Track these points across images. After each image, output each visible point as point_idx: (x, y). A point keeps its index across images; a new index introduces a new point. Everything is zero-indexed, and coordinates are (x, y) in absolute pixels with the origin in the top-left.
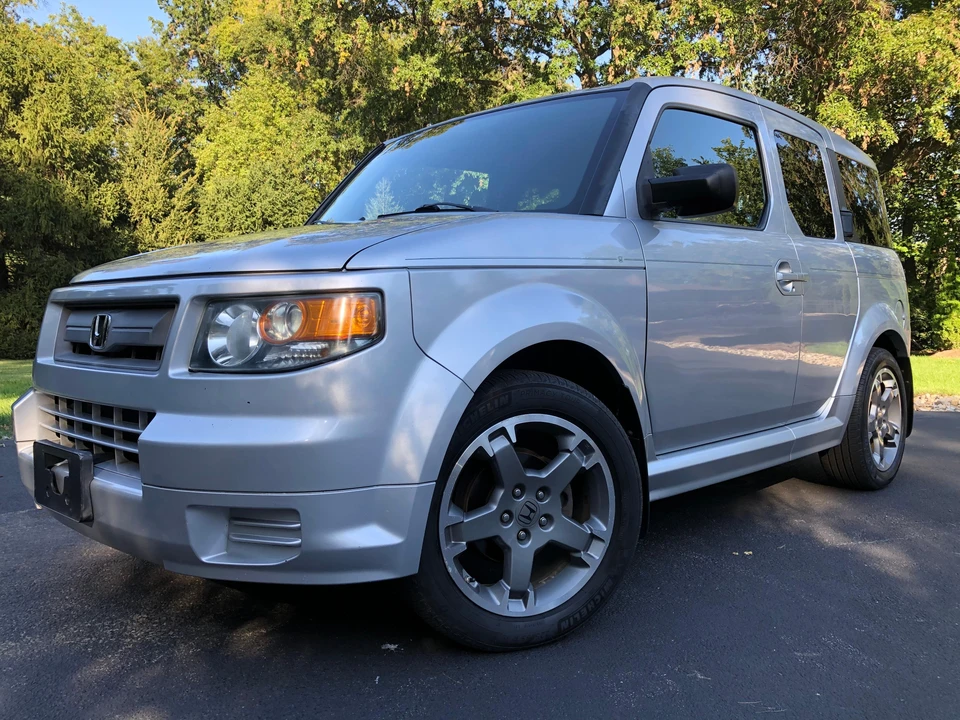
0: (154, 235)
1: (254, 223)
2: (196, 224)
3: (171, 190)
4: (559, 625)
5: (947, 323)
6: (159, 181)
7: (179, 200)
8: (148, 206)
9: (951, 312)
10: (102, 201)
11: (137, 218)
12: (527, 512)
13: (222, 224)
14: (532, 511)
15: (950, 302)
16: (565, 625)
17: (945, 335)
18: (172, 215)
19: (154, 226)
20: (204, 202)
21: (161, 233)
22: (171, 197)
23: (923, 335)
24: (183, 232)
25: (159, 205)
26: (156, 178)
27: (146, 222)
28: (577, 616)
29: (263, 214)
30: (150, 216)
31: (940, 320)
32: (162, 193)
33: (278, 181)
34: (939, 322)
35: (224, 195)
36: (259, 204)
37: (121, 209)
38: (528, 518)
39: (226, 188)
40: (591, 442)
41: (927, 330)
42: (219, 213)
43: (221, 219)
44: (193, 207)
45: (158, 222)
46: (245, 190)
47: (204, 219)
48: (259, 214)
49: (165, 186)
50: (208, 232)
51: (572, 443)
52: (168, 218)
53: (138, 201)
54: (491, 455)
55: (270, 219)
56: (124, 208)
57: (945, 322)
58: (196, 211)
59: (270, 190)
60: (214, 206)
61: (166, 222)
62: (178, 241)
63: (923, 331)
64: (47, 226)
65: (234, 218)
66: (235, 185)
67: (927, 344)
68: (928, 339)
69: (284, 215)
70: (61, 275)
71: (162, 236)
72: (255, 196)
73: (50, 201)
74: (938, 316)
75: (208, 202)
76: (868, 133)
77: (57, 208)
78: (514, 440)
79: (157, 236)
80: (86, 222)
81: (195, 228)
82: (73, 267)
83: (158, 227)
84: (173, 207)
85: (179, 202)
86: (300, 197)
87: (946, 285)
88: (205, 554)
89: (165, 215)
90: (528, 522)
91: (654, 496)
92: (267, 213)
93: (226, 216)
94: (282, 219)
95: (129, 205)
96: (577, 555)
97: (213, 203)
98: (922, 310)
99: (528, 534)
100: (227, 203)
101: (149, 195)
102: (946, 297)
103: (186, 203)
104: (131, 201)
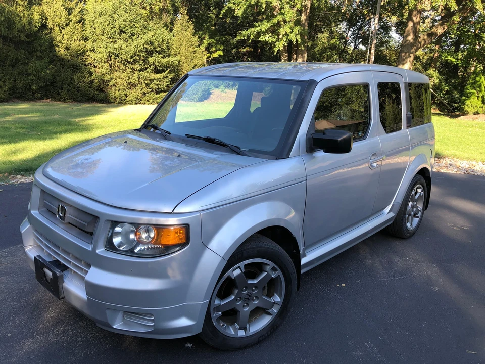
0: (61, 37)
1: (115, 32)
2: (84, 30)
3: (69, 11)
4: (259, 339)
5: (468, 102)
6: (63, 5)
7: (74, 16)
8: (57, 20)
9: (471, 96)
10: (32, 17)
11: (52, 26)
12: (247, 297)
13: (98, 31)
14: (249, 296)
15: (471, 91)
16: (261, 339)
17: (466, 108)
18: (70, 25)
19: (61, 31)
20: (88, 18)
21: (65, 36)
22: (70, 14)
23: (456, 105)
24: (77, 35)
25: (63, 20)
26: (61, 3)
27: (57, 29)
28: (267, 335)
29: (120, 27)
30: (59, 26)
31: (465, 100)
32: (64, 12)
33: (128, 8)
34: (464, 101)
35: (98, 14)
36: (117, 21)
37: (43, 21)
38: (248, 299)
39: (99, 10)
40: (276, 267)
41: (458, 103)
42: (96, 25)
43: (97, 29)
44: (81, 21)
45: (63, 28)
46: (110, 12)
47: (88, 28)
48: (118, 27)
49: (66, 9)
50: (91, 36)
51: (268, 268)
52: (68, 27)
53: (51, 17)
54: (233, 278)
55: (124, 30)
56: (44, 21)
57: (467, 101)
58: (84, 23)
59: (123, 13)
60: (93, 21)
61: (67, 29)
62: (75, 40)
63: (456, 103)
64: (5, 31)
65: (104, 29)
66: (104, 9)
67: (457, 109)
68: (458, 107)
69: (131, 27)
70: (13, 58)
71: (66, 37)
72: (115, 16)
73: (5, 17)
74: (464, 98)
75: (90, 18)
76: (442, 3)
77: (9, 21)
78: (243, 271)
79: (63, 37)
80: (24, 29)
81: (84, 32)
82: (19, 53)
83: (64, 32)
84: (71, 21)
85: (74, 17)
86: (139, 17)
87: (470, 82)
88: (114, 325)
89: (67, 25)
90: (248, 300)
91: (303, 271)
92: (122, 26)
93: (100, 27)
94: (130, 30)
95: (47, 19)
96: (268, 311)
97: (93, 19)
98: (458, 92)
99: (247, 304)
100: (100, 20)
101: (58, 14)
102: (469, 88)
103: (78, 18)
104: (48, 17)
